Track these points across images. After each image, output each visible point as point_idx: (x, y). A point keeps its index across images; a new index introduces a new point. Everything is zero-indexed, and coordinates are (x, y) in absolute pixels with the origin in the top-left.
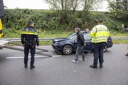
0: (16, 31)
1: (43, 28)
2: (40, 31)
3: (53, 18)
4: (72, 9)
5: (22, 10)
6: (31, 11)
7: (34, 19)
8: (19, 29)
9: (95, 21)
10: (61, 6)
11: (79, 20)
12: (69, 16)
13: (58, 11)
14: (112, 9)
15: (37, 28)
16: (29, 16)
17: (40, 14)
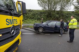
0: (25, 20)
1: (38, 19)
2: (36, 21)
3: (43, 14)
4: (53, 9)
5: (28, 10)
6: (32, 10)
7: (34, 15)
8: (26, 19)
9: (66, 16)
10: (48, 8)
11: (57, 16)
12: (52, 13)
13: (46, 11)
14: (76, 10)
15: (35, 19)
16: (31, 13)
17: (37, 12)
